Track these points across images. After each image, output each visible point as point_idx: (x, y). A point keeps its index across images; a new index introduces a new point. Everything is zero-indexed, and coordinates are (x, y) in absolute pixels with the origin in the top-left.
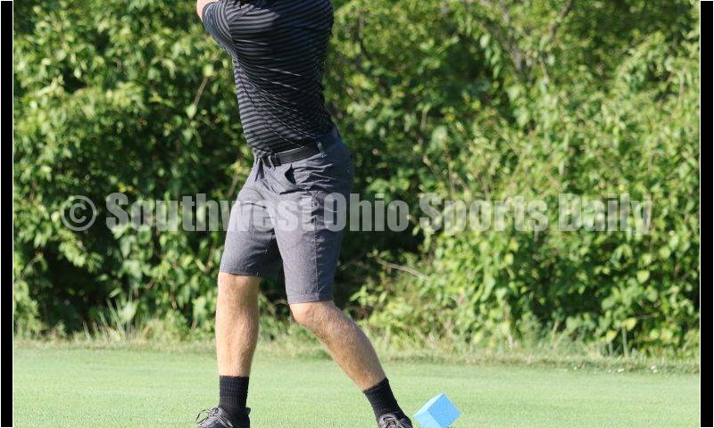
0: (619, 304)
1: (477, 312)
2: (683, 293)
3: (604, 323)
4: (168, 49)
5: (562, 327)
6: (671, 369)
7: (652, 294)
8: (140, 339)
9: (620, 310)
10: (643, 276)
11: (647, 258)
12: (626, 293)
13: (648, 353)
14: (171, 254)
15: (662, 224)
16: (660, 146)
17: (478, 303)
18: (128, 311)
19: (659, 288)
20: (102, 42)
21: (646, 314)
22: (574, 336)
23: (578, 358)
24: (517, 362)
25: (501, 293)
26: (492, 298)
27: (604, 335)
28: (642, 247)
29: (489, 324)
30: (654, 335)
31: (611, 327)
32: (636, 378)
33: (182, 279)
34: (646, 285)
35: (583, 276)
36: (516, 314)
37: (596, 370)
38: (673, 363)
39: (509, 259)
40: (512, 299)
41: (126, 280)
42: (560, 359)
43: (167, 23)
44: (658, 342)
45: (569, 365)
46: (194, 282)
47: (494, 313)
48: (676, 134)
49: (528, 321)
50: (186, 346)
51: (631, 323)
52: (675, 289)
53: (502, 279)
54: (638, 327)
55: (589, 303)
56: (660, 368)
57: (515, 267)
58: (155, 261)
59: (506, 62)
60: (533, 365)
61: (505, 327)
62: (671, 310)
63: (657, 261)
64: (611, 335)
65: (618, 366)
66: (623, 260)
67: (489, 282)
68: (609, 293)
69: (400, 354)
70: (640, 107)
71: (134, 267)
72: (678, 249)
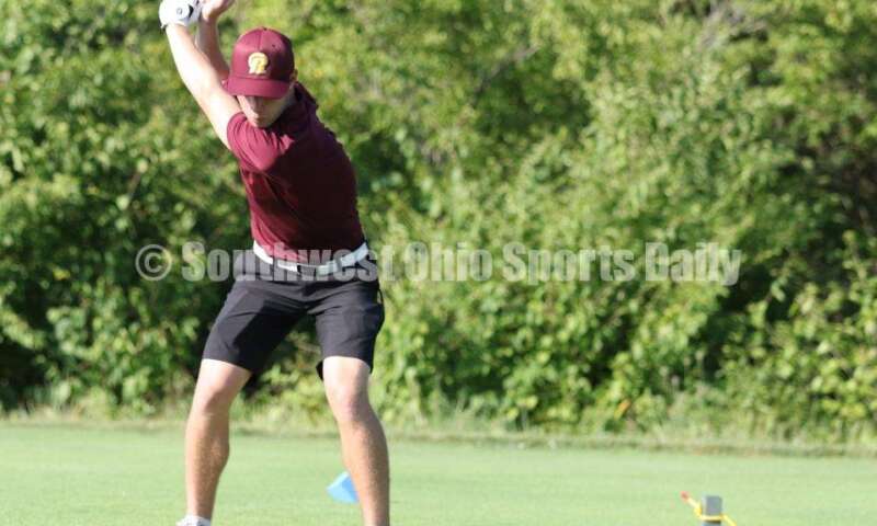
0: (520, 384)
1: (388, 390)
2: (581, 374)
3: (507, 401)
4: (102, 145)
5: (467, 405)
6: (568, 445)
7: (551, 374)
8: (72, 417)
9: (522, 390)
10: (543, 357)
11: (547, 341)
12: (526, 374)
13: (547, 431)
14: (104, 337)
15: (560, 308)
16: (560, 235)
17: (390, 383)
18: (62, 391)
19: (559, 368)
20: (39, 136)
21: (546, 392)
22: (479, 413)
23: (482, 435)
24: (424, 439)
25: (411, 373)
26: (402, 380)
27: (506, 412)
28: (542, 330)
29: (399, 403)
30: (552, 412)
31: (514, 405)
32: (536, 454)
33: (113, 359)
34: (546, 365)
35: (487, 357)
36: (425, 393)
37: (498, 447)
38: (570, 439)
39: (419, 342)
40: (421, 379)
41: (61, 362)
42: (465, 435)
43: (98, 119)
44: (557, 420)
45: (473, 441)
46: (125, 363)
47: (405, 392)
48: (574, 225)
49: (436, 399)
50: (117, 424)
51: (532, 402)
52: (572, 369)
53: (412, 360)
54: (539, 406)
55: (492, 383)
56: (558, 444)
57: (424, 349)
58: (88, 343)
59: (419, 157)
60: (441, 441)
61: (414, 405)
62: (569, 390)
63: (557, 343)
64: (513, 414)
65: (517, 442)
66: (524, 342)
67: (400, 362)
68: (510, 374)
69: (313, 431)
70: (541, 199)
71: (68, 348)
72: (576, 330)
